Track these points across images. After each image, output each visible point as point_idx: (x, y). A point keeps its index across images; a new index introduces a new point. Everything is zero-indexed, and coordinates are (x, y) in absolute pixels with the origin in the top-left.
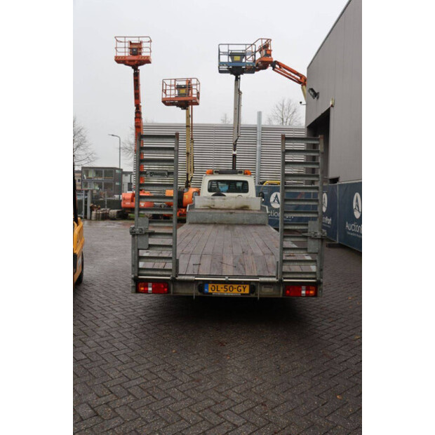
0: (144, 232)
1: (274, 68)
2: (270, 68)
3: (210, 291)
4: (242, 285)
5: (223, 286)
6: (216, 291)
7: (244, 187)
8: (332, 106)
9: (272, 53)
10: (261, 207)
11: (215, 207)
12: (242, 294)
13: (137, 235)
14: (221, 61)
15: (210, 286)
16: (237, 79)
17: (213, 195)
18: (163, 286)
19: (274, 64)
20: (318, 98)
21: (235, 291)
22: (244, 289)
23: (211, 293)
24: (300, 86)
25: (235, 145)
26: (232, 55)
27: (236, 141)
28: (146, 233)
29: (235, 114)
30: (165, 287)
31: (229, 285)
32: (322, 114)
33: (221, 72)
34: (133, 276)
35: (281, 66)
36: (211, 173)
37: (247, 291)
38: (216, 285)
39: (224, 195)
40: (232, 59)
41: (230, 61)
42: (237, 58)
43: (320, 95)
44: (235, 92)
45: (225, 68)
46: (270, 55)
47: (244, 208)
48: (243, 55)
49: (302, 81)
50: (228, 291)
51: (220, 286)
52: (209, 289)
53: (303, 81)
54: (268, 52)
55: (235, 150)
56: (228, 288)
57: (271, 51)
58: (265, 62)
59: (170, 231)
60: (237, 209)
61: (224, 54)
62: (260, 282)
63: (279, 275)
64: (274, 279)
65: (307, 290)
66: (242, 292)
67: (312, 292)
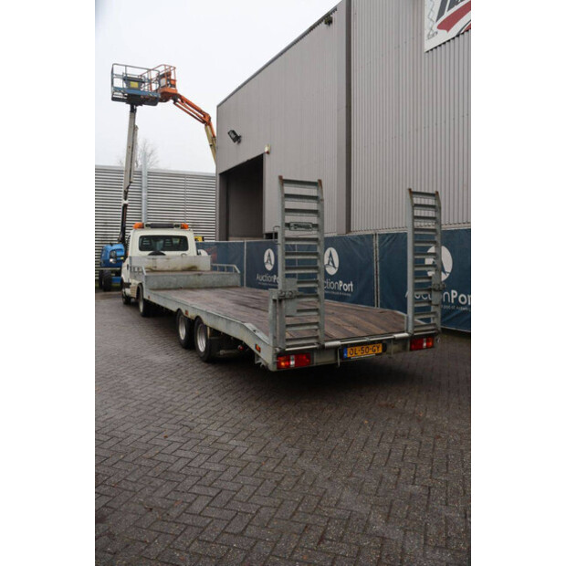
1: (175, 102)
2: (171, 101)
3: (349, 356)
4: (376, 345)
5: (360, 347)
6: (354, 355)
7: (182, 244)
8: (268, 153)
9: (177, 83)
10: (212, 266)
11: (157, 269)
12: (376, 354)
14: (115, 85)
15: (348, 350)
16: (133, 111)
17: (150, 254)
18: (304, 358)
19: (176, 97)
20: (239, 142)
21: (371, 352)
22: (378, 348)
23: (350, 358)
24: (203, 125)
25: (126, 193)
26: (127, 79)
27: (128, 188)
29: (128, 153)
30: (306, 359)
32: (248, 161)
33: (114, 99)
35: (184, 100)
36: (142, 227)
37: (380, 350)
38: (354, 348)
39: (164, 254)
40: (128, 85)
41: (125, 86)
42: (134, 85)
43: (242, 139)
44: (130, 127)
45: (119, 95)
46: (174, 86)
47: (192, 269)
48: (140, 81)
49: (205, 120)
50: (365, 353)
51: (358, 348)
52: (349, 354)
53: (207, 120)
54: (172, 82)
55: (125, 199)
56: (364, 349)
57: (175, 81)
58: (168, 94)
60: (183, 270)
61: (118, 76)
62: (394, 339)
63: (410, 329)
64: (405, 335)
65: (427, 342)
66: (376, 352)
67: (431, 344)
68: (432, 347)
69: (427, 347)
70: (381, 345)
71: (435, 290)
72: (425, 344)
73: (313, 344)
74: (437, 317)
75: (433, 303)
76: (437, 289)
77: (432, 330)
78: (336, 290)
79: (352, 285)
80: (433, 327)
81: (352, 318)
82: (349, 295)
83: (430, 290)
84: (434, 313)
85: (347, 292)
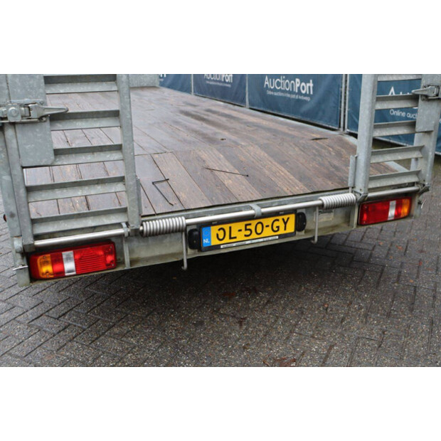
0: (34, 115)
3: (215, 242)
4: (280, 218)
5: (241, 225)
6: (227, 240)
12: (281, 236)
13: (13, 124)
15: (214, 230)
18: (101, 253)
21: (268, 232)
22: (285, 223)
23: (217, 247)
28: (41, 118)
30: (106, 254)
31: (254, 222)
34: (18, 244)
37: (291, 228)
38: (226, 227)
50: (254, 235)
52: (212, 238)
56: (252, 227)
59: (113, 105)
62: (322, 206)
63: (360, 187)
64: (348, 197)
65: (398, 207)
66: (282, 231)
67: (405, 210)
68: (409, 215)
69: (397, 217)
70: (292, 217)
71: (426, 98)
72: (392, 212)
73: (119, 225)
74: (425, 157)
75: (419, 127)
76: (432, 95)
77: (413, 184)
78: (291, 92)
79: (311, 85)
80: (413, 179)
81: (252, 152)
82: (306, 98)
83: (415, 98)
84: (421, 149)
85: (305, 95)
